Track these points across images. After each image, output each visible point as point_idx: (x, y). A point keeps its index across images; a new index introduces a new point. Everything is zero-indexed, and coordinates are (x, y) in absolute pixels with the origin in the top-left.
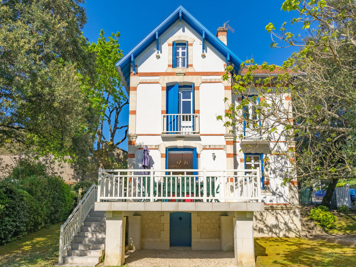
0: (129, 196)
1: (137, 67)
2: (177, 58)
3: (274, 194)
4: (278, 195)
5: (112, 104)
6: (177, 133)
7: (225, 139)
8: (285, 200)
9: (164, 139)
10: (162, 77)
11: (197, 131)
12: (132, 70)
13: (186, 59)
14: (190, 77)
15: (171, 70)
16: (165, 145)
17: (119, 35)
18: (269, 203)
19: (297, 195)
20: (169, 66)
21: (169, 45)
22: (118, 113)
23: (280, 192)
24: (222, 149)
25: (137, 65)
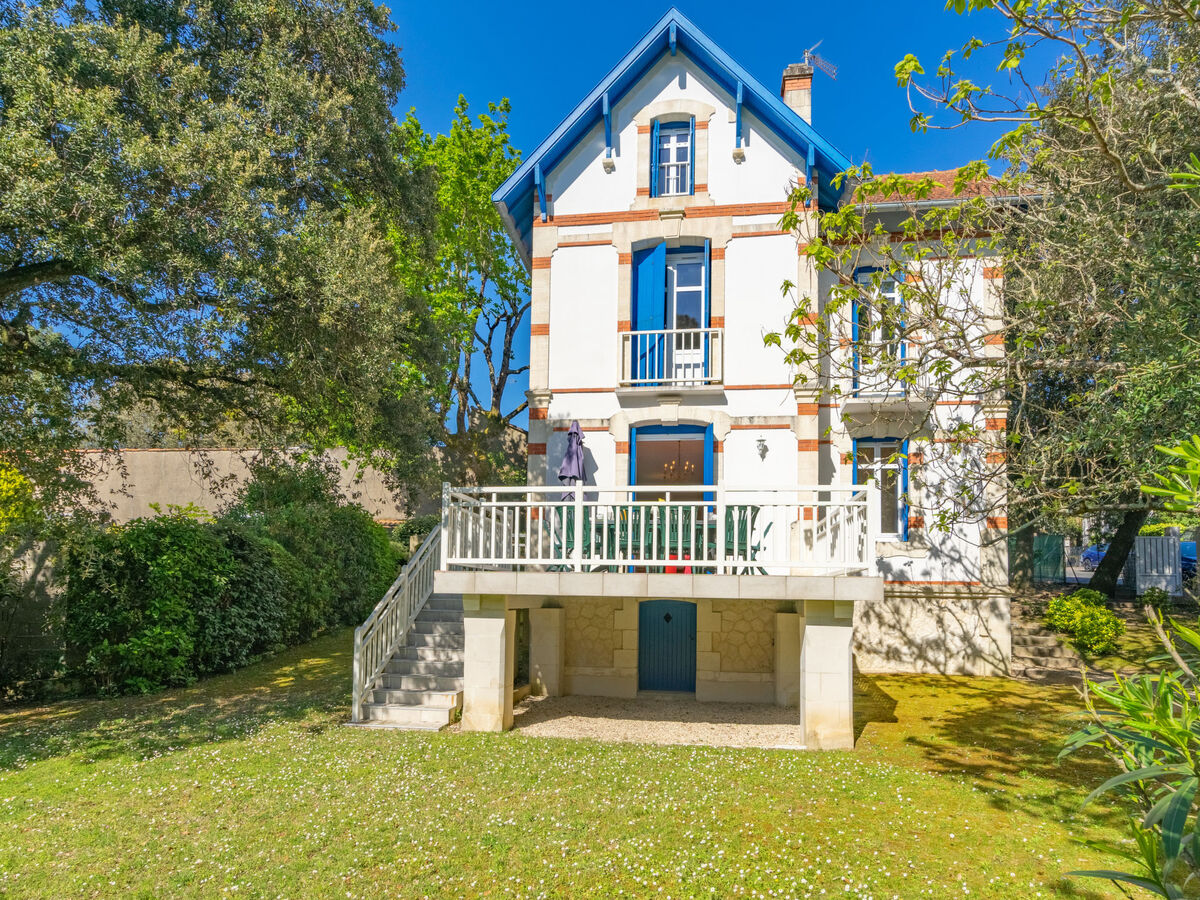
0: (531, 557)
1: (550, 200)
2: (663, 167)
3: (935, 553)
4: (948, 556)
5: (496, 305)
6: (660, 384)
7: (796, 397)
8: (967, 571)
9: (626, 401)
10: (621, 225)
11: (716, 377)
12: (537, 211)
13: (688, 168)
14: (700, 221)
15: (645, 204)
16: (626, 418)
17: (507, 107)
18: (922, 579)
19: (1005, 558)
20: (640, 192)
21: (641, 130)
22: (511, 331)
23: (953, 549)
24: (787, 427)
25: (550, 196)
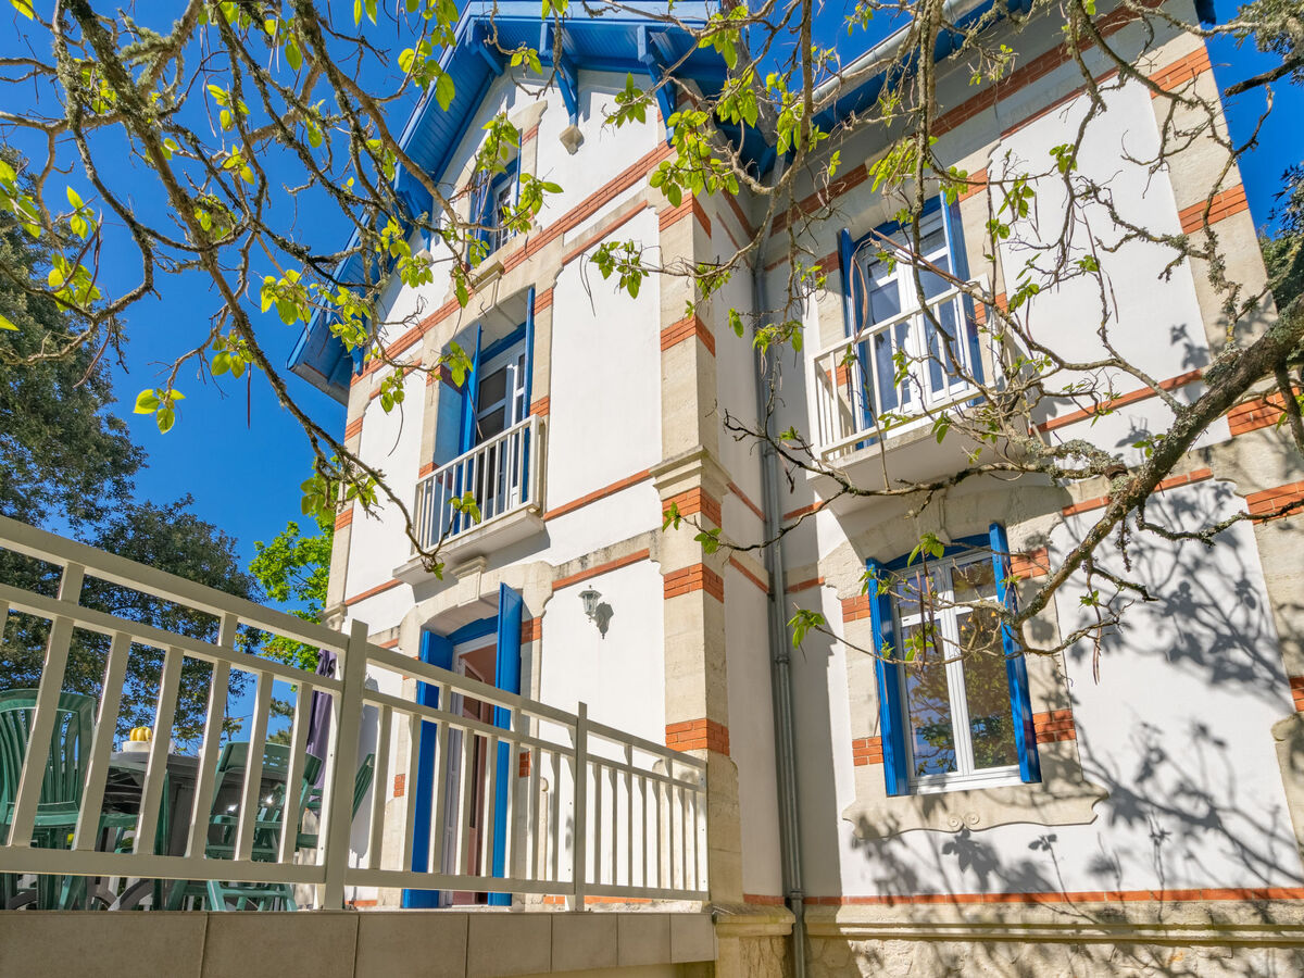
3: (1126, 806)
4: (1167, 811)
8: (1246, 854)
10: (432, 332)
18: (1091, 885)
